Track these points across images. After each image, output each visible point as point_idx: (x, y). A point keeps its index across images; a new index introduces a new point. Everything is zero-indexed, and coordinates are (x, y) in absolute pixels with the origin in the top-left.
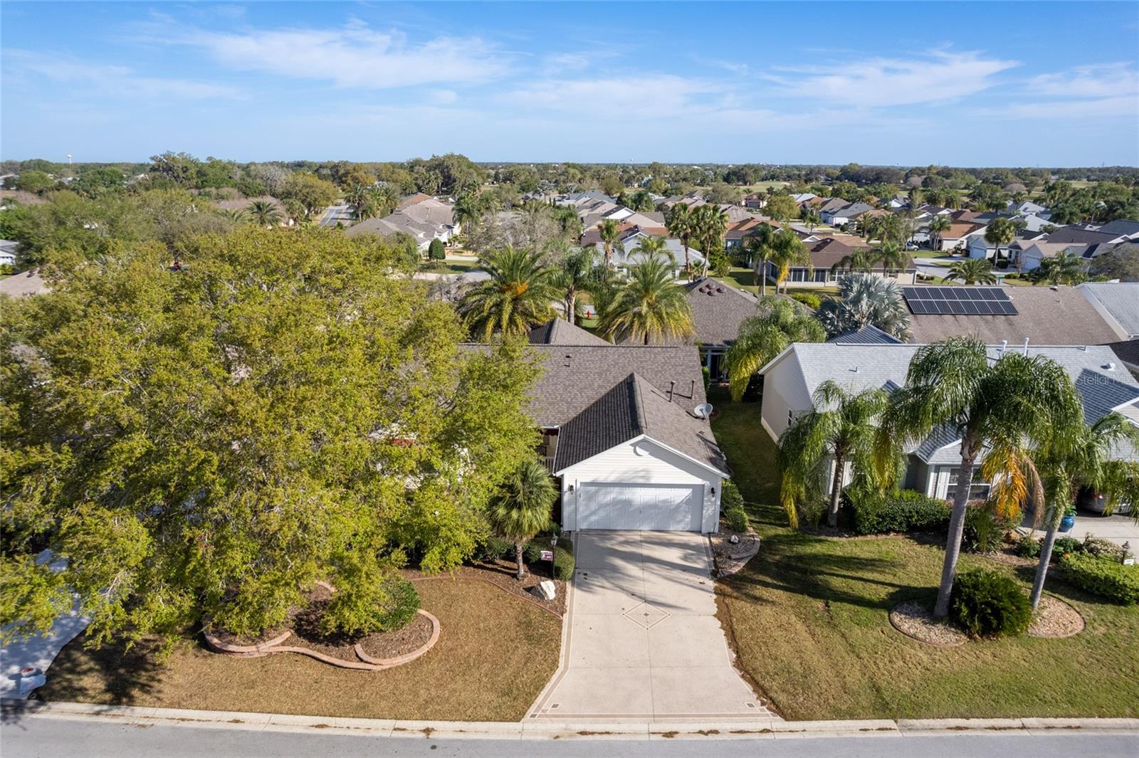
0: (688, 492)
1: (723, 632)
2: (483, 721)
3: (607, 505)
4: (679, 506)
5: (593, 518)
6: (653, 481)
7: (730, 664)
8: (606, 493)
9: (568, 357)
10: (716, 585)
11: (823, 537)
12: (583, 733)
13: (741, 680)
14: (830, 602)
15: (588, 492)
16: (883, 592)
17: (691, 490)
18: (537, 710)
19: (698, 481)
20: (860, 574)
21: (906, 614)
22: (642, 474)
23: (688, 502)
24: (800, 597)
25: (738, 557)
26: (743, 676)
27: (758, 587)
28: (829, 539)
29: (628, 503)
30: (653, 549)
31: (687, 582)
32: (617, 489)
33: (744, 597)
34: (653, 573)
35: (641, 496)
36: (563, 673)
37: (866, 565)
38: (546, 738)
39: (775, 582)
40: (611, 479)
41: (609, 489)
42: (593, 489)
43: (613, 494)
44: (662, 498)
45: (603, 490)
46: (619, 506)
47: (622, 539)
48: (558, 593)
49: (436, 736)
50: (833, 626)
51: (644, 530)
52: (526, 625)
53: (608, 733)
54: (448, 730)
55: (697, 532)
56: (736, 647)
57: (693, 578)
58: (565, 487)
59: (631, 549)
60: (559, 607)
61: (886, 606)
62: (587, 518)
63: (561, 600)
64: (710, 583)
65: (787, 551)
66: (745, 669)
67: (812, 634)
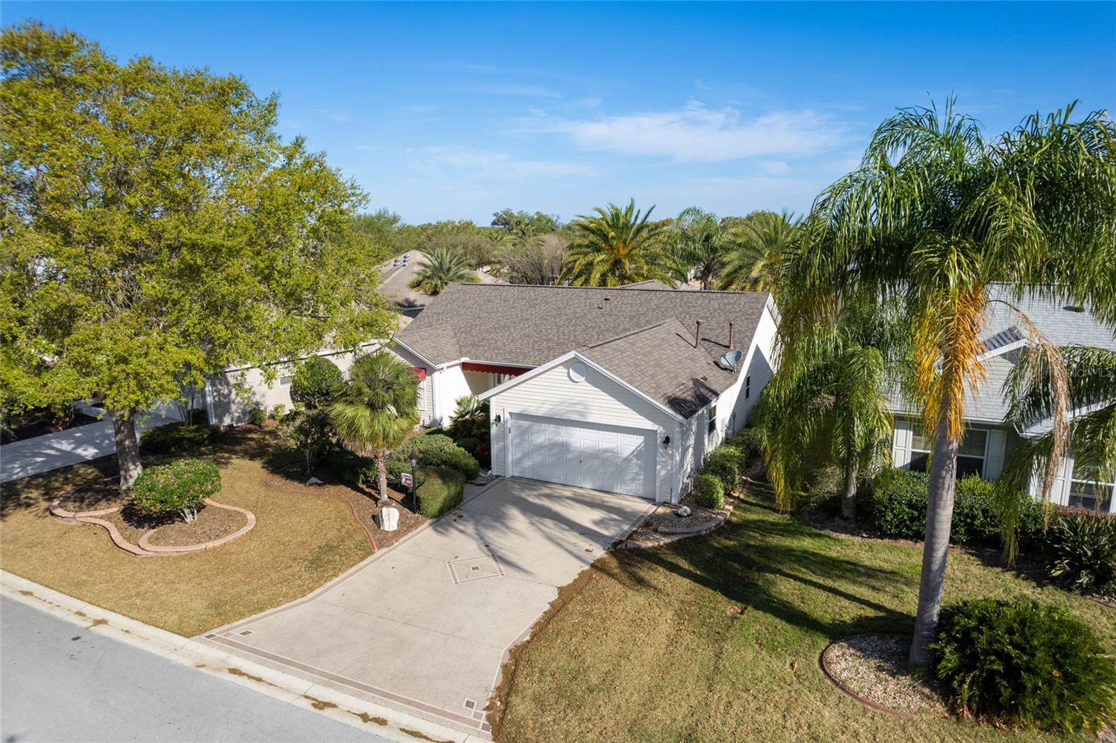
0: (636, 441)
1: (547, 607)
2: (157, 627)
3: (541, 447)
4: (627, 460)
5: (527, 463)
6: (591, 419)
7: (509, 645)
8: (538, 432)
9: (606, 299)
10: (605, 556)
11: (827, 532)
12: (234, 671)
13: (498, 668)
14: (750, 608)
15: (520, 427)
16: (850, 612)
17: (642, 437)
18: (219, 633)
19: (655, 427)
20: (829, 583)
21: (861, 650)
22: (578, 408)
23: (638, 454)
24: (709, 592)
25: (666, 530)
26: (505, 667)
27: (661, 569)
28: (834, 535)
29: (564, 447)
31: (570, 547)
32: (552, 428)
33: (624, 577)
34: (540, 529)
35: (581, 439)
36: (307, 601)
37: (860, 574)
38: (188, 663)
39: (691, 569)
40: (541, 413)
41: (545, 426)
42: (526, 423)
43: (545, 434)
44: (605, 445)
45: (536, 426)
46: (556, 450)
47: (547, 491)
48: (405, 528)
49: (100, 629)
50: (719, 638)
51: (587, 487)
52: (329, 548)
53: (259, 680)
54: (118, 626)
55: (651, 500)
56: (539, 630)
57: (583, 543)
58: (493, 417)
59: (546, 503)
60: (386, 540)
61: (837, 633)
62: (518, 462)
63: (397, 535)
64: (599, 552)
65: (755, 539)
66: (519, 657)
67: (672, 642)
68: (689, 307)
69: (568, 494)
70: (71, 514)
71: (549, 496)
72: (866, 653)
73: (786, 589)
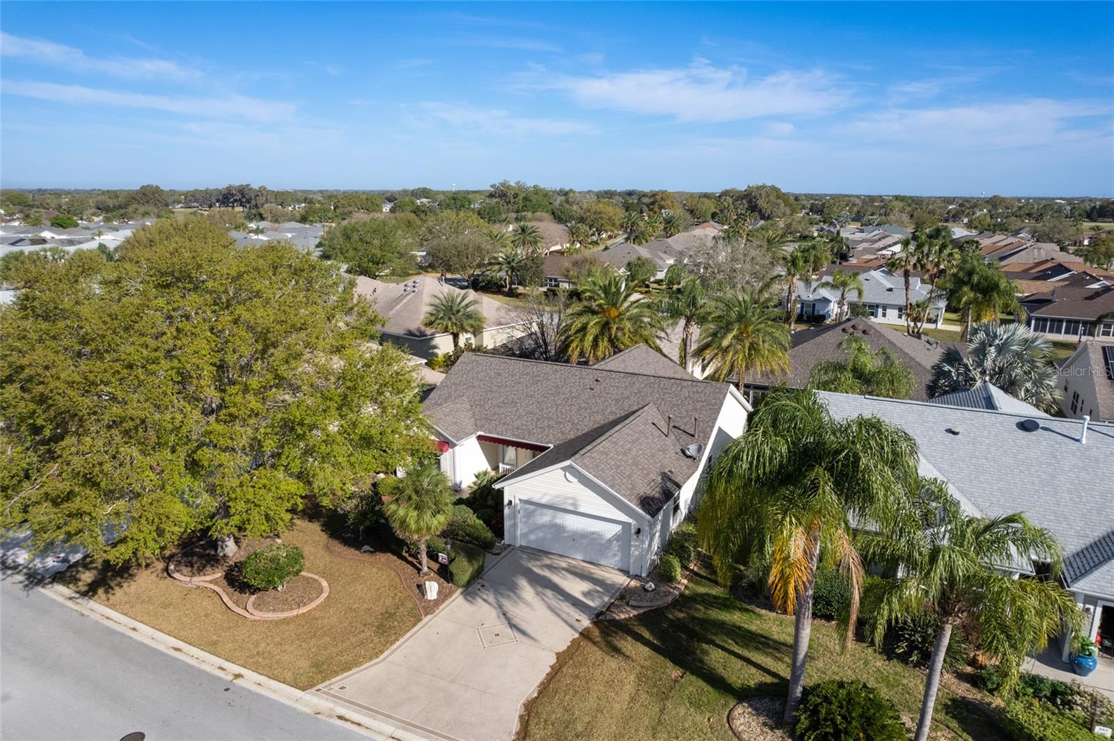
0: (616, 529)
1: (549, 670)
2: (280, 681)
3: (543, 526)
4: (610, 541)
5: (532, 537)
6: (581, 510)
7: (523, 700)
8: (542, 514)
9: (597, 380)
10: (590, 625)
11: (752, 607)
12: (340, 718)
13: (517, 719)
14: (688, 673)
15: (527, 509)
16: (754, 678)
17: (621, 526)
18: (324, 687)
19: (630, 521)
20: (746, 653)
21: (756, 709)
22: (571, 500)
23: (617, 538)
24: (660, 659)
25: (635, 604)
26: (521, 717)
27: (629, 638)
28: (758, 610)
29: (559, 529)
30: (565, 578)
31: (565, 616)
32: (550, 512)
33: (603, 645)
34: (543, 600)
35: (573, 523)
36: (380, 662)
37: (769, 646)
38: (308, 711)
39: (651, 639)
40: (543, 501)
41: (545, 510)
42: (532, 508)
43: (545, 518)
44: (593, 529)
45: (540, 511)
46: (554, 529)
47: (548, 562)
48: (443, 596)
49: (239, 682)
50: (664, 697)
51: (577, 559)
52: (389, 615)
53: (359, 724)
54: (251, 680)
55: (626, 572)
56: (544, 688)
57: (575, 614)
58: (506, 502)
59: (547, 573)
60: (430, 608)
61: (743, 695)
62: (525, 535)
63: (437, 603)
64: (586, 622)
65: (700, 611)
66: (530, 708)
67: (633, 699)
68: (665, 393)
69: (564, 565)
70: (188, 579)
71: (550, 567)
72: (758, 711)
73: (715, 658)
